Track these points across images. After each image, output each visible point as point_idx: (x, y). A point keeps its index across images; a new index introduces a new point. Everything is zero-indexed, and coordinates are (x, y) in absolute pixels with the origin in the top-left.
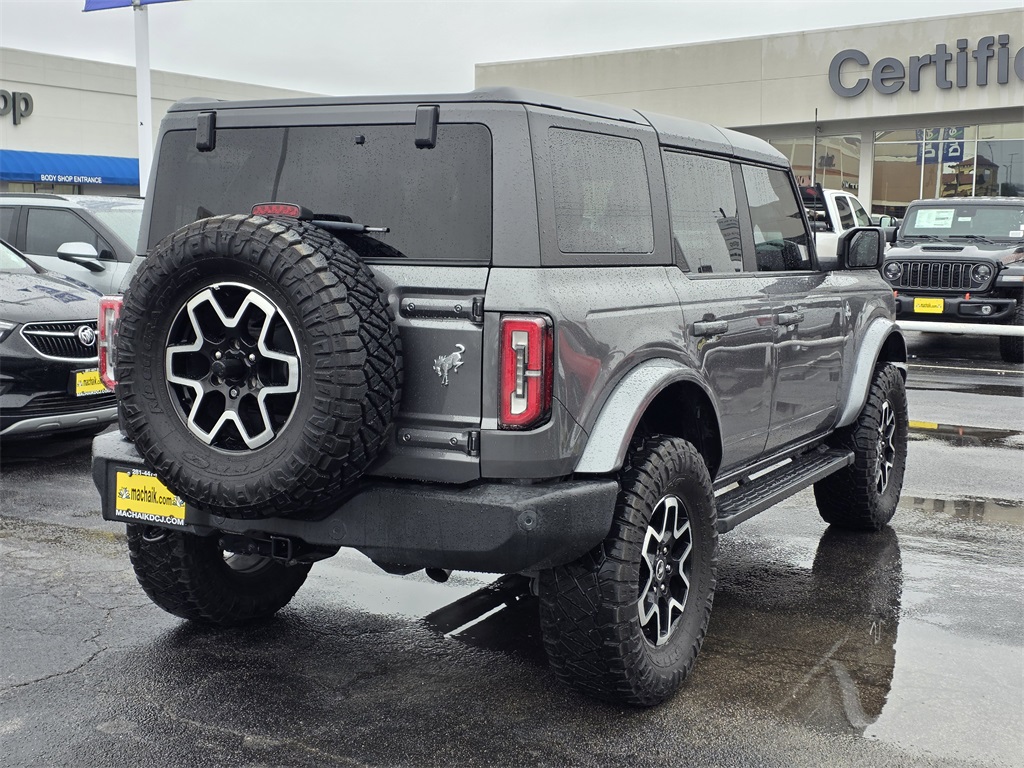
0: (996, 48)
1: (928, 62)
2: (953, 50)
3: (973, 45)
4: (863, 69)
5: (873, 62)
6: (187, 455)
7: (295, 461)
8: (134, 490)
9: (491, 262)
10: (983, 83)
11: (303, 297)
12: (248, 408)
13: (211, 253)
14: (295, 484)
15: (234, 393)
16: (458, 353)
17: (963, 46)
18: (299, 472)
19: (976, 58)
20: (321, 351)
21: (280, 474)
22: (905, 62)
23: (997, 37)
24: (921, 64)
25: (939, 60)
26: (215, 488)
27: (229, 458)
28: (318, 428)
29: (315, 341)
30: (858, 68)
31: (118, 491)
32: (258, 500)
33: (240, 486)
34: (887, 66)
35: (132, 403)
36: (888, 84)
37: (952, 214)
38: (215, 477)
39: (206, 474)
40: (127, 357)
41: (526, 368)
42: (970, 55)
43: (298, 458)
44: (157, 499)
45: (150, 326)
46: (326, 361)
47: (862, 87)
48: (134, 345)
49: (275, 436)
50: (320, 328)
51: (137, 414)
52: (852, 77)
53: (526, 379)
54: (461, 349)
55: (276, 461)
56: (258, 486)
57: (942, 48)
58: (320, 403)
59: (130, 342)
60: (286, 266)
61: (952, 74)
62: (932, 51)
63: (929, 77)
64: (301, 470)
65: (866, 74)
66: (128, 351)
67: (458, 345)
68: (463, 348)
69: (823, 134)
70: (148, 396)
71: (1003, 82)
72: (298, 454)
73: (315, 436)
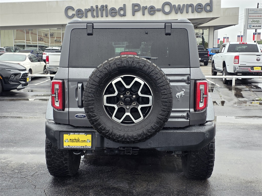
0: (105, 8)
1: (89, 10)
2: (95, 8)
3: (99, 7)
4: (73, 11)
5: (76, 9)
6: (114, 127)
7: (155, 126)
8: (70, 139)
9: (190, 66)
10: (102, 16)
11: (158, 79)
12: (134, 111)
13: (125, 67)
14: (154, 132)
15: (128, 107)
16: (183, 92)
17: (97, 7)
18: (156, 128)
19: (100, 10)
20: (164, 94)
21: (150, 129)
22: (84, 10)
23: (105, 5)
24: (87, 11)
25: (91, 10)
26: (126, 135)
27: (127, 126)
28: (163, 115)
29: (162, 91)
30: (72, 11)
31: (64, 140)
32: (141, 138)
33: (135, 134)
34: (79, 11)
35: (93, 113)
36: (80, 15)
37: (124, 49)
38: (125, 132)
39: (121, 132)
40: (92, 99)
41: (203, 95)
42: (99, 9)
43: (156, 124)
44: (80, 141)
45: (99, 89)
46: (166, 96)
47: (73, 16)
48: (94, 95)
49: (144, 119)
50: (164, 87)
51: (96, 116)
52: (70, 13)
53: (203, 97)
54: (184, 90)
55: (147, 126)
56: (141, 134)
57: (92, 7)
58: (164, 108)
59: (93, 94)
60: (152, 70)
61: (95, 14)
62: (90, 8)
63: (89, 14)
64: (157, 128)
65: (74, 12)
66: (92, 97)
67: (183, 89)
68: (185, 90)
69: (63, 27)
70: (99, 110)
71: (107, 16)
72: (156, 123)
73: (162, 118)
